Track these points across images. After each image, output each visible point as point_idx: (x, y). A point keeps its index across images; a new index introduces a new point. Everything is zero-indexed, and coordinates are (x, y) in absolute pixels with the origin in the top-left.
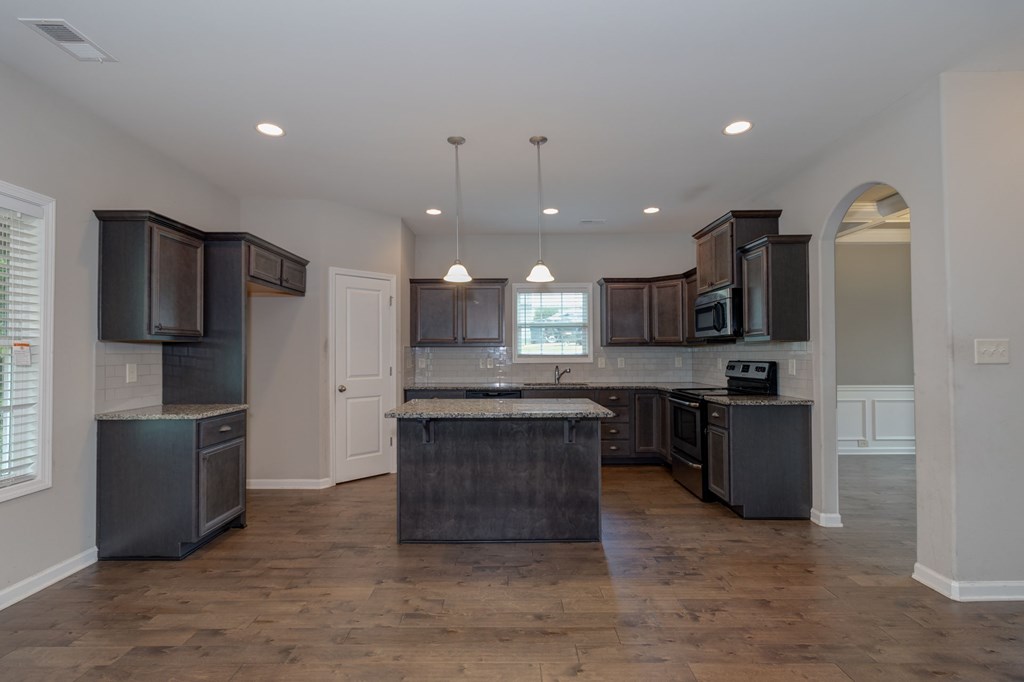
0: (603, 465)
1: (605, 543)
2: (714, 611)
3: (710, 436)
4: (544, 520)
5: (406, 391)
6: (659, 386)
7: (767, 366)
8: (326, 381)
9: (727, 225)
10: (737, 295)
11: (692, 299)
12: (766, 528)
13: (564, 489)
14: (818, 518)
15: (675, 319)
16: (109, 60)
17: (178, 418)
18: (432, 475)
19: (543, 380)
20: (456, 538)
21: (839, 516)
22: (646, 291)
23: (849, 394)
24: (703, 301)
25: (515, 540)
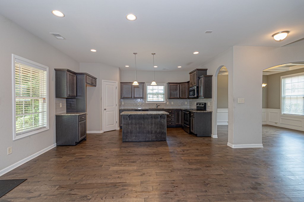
0: (167, 128)
1: (167, 141)
2: (187, 151)
3: (191, 119)
4: (154, 137)
5: (120, 110)
6: (181, 109)
7: (204, 104)
8: (101, 107)
9: (196, 72)
10: (198, 87)
11: (189, 88)
12: (202, 138)
13: (159, 130)
14: (213, 136)
15: (185, 93)
16: (65, 39)
17: (74, 115)
18: (130, 127)
19: (154, 107)
20: (135, 141)
21: (217, 136)
22: (178, 86)
23: (219, 110)
24: (191, 89)
25: (148, 141)
